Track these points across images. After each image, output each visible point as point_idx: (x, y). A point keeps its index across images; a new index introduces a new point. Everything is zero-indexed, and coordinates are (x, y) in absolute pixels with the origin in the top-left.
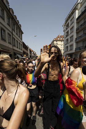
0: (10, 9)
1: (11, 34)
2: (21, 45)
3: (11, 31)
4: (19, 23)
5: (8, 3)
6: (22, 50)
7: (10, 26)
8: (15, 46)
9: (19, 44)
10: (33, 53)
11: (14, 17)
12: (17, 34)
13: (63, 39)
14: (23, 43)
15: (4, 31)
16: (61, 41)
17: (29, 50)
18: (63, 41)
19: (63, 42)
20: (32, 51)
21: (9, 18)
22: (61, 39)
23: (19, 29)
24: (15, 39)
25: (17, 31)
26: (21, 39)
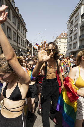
0: (15, 7)
1: (16, 33)
2: (25, 42)
3: (17, 30)
4: (23, 21)
5: (14, 2)
6: (26, 47)
7: (15, 24)
8: (20, 44)
9: (23, 41)
10: (36, 50)
11: (19, 15)
12: (21, 32)
13: (67, 36)
14: (27, 41)
15: (10, 29)
16: (65, 38)
17: (32, 48)
18: (67, 38)
19: (66, 40)
20: (35, 49)
21: (14, 17)
22: (65, 36)
23: (23, 27)
24: (19, 37)
25: (22, 30)
26: (26, 37)
